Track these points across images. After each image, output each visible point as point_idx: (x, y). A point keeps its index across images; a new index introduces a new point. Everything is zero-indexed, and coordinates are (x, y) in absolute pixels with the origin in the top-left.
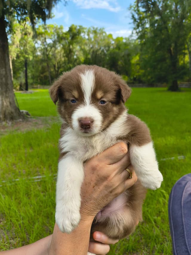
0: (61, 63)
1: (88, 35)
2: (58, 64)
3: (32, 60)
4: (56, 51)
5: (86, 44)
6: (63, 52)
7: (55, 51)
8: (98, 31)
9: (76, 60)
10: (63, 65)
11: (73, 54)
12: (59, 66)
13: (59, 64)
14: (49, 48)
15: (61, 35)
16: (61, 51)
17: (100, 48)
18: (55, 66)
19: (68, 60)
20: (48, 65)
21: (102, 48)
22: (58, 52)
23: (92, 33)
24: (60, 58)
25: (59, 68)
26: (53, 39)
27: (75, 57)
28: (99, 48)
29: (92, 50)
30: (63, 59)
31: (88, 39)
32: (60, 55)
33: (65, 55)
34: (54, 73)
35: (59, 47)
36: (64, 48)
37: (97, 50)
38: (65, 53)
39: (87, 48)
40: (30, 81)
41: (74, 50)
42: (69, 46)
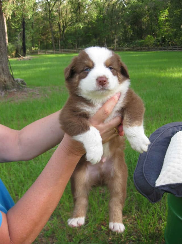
2: (63, 22)
3: (31, 19)
4: (61, 7)
6: (70, 6)
10: (70, 23)
12: (65, 24)
13: (64, 22)
14: (52, 3)
16: (67, 5)
20: (50, 24)
22: (64, 7)
25: (64, 27)
40: (28, 44)
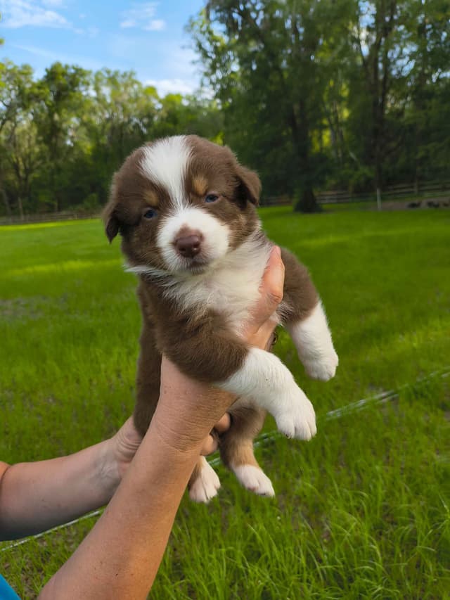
0: (33, 157)
1: (97, 89)
5: (93, 111)
7: (14, 129)
8: (119, 79)
9: (71, 149)
11: (61, 135)
15: (27, 91)
17: (130, 121)
18: (16, 167)
19: (52, 149)
21: (135, 120)
23: (107, 85)
24: (30, 147)
26: (7, 101)
27: (69, 142)
28: (126, 120)
29: (109, 125)
30: (37, 150)
31: (97, 99)
32: (29, 140)
33: (41, 138)
34: (17, 183)
35: (24, 121)
37: (123, 125)
38: (40, 132)
39: (97, 121)
41: (64, 126)
42: (51, 115)
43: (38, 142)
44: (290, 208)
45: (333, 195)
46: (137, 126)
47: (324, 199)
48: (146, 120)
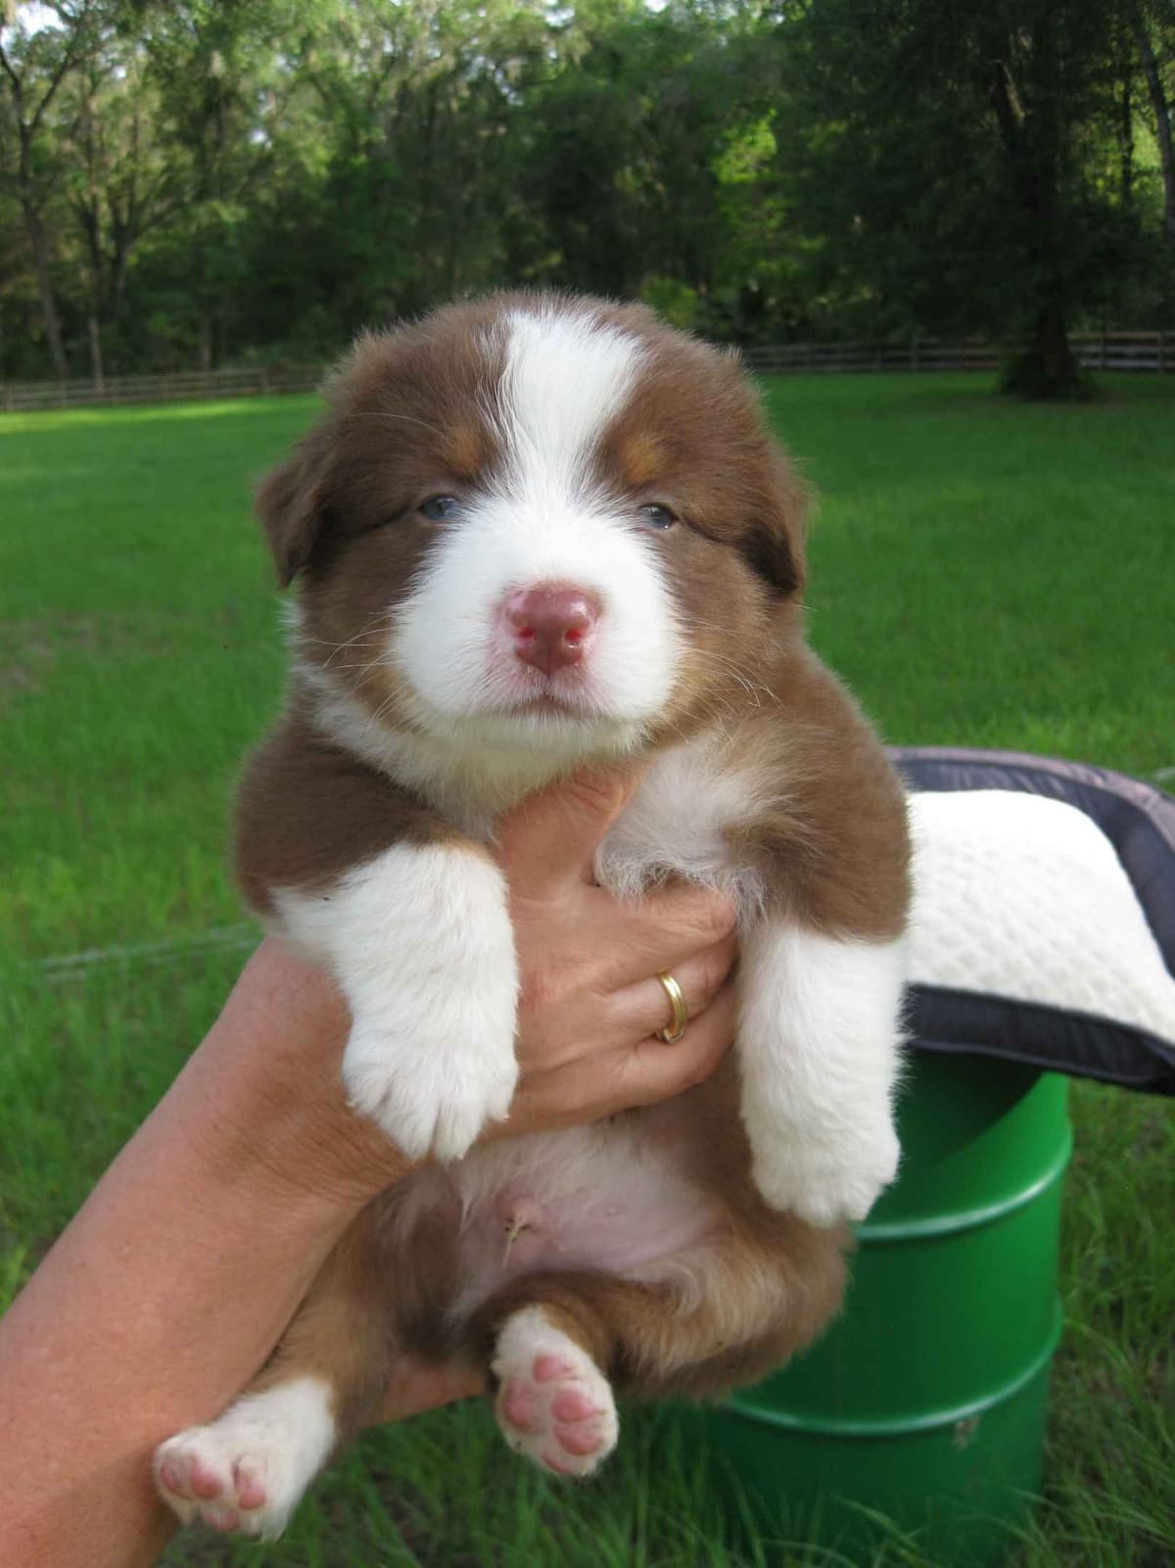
2: (113, 199)
4: (96, 104)
5: (343, 35)
6: (155, 99)
7: (88, 95)
9: (263, 163)
10: (159, 207)
11: (236, 114)
12: (125, 217)
13: (124, 203)
14: (37, 79)
16: (138, 93)
17: (462, 67)
18: (88, 220)
19: (201, 161)
20: (30, 213)
21: (481, 63)
22: (116, 104)
24: (135, 153)
25: (122, 233)
26: (73, 7)
27: (259, 138)
28: (450, 62)
29: (392, 85)
30: (156, 162)
32: (134, 131)
33: (170, 125)
34: (85, 273)
35: (123, 68)
36: (161, 70)
37: (439, 83)
38: (170, 107)
39: (352, 66)
41: (245, 85)
42: (202, 57)
43: (164, 140)
44: (987, 381)
45: (1152, 342)
46: (482, 84)
47: (1119, 356)
48: (514, 65)
